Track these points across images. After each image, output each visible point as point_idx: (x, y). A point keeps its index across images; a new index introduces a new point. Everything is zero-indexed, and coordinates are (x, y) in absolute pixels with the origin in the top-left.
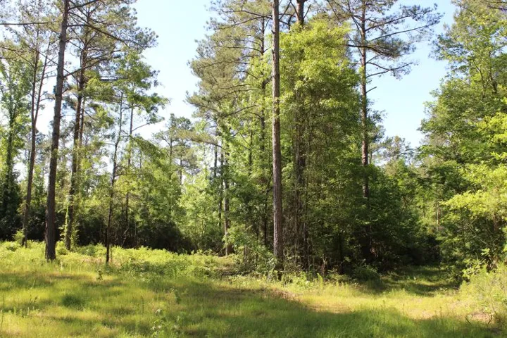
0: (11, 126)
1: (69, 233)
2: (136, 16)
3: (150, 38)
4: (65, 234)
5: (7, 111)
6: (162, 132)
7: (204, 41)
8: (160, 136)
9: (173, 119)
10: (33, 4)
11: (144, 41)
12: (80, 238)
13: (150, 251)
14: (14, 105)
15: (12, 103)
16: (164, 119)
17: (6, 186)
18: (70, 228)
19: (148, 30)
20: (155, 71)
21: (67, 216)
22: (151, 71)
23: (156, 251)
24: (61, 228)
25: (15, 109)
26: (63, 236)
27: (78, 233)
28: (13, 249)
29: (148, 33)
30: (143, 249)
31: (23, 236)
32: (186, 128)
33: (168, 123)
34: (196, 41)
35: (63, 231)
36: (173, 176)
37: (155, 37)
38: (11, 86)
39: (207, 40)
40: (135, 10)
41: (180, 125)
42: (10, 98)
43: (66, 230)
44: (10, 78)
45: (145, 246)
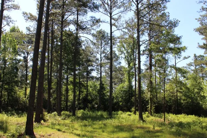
0: (129, 67)
1: (151, 109)
2: (169, 15)
3: (177, 23)
4: (149, 109)
5: (127, 62)
6: (191, 63)
7: (200, 18)
8: (190, 65)
9: (195, 56)
10: (130, 20)
11: (174, 24)
12: (155, 110)
13: (186, 116)
14: (129, 60)
15: (128, 59)
16: (190, 57)
17: (129, 91)
18: (151, 106)
19: (175, 20)
20: (180, 37)
21: (149, 101)
22: (179, 37)
23: (189, 116)
24: (148, 106)
25: (130, 61)
26: (149, 110)
27: (155, 108)
28: (130, 115)
29: (175, 21)
30: (183, 115)
31: (135, 110)
32: (202, 59)
33: (193, 58)
34: (196, 19)
35: (148, 108)
36: (198, 82)
37: (178, 22)
38: (127, 52)
39: (201, 17)
40: (168, 13)
41: (200, 59)
42: (127, 57)
43: (150, 107)
44: (127, 50)
45: (184, 114)
